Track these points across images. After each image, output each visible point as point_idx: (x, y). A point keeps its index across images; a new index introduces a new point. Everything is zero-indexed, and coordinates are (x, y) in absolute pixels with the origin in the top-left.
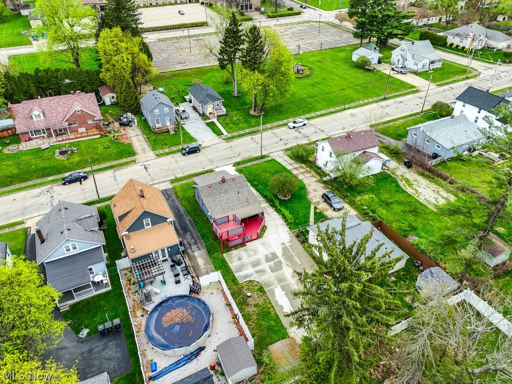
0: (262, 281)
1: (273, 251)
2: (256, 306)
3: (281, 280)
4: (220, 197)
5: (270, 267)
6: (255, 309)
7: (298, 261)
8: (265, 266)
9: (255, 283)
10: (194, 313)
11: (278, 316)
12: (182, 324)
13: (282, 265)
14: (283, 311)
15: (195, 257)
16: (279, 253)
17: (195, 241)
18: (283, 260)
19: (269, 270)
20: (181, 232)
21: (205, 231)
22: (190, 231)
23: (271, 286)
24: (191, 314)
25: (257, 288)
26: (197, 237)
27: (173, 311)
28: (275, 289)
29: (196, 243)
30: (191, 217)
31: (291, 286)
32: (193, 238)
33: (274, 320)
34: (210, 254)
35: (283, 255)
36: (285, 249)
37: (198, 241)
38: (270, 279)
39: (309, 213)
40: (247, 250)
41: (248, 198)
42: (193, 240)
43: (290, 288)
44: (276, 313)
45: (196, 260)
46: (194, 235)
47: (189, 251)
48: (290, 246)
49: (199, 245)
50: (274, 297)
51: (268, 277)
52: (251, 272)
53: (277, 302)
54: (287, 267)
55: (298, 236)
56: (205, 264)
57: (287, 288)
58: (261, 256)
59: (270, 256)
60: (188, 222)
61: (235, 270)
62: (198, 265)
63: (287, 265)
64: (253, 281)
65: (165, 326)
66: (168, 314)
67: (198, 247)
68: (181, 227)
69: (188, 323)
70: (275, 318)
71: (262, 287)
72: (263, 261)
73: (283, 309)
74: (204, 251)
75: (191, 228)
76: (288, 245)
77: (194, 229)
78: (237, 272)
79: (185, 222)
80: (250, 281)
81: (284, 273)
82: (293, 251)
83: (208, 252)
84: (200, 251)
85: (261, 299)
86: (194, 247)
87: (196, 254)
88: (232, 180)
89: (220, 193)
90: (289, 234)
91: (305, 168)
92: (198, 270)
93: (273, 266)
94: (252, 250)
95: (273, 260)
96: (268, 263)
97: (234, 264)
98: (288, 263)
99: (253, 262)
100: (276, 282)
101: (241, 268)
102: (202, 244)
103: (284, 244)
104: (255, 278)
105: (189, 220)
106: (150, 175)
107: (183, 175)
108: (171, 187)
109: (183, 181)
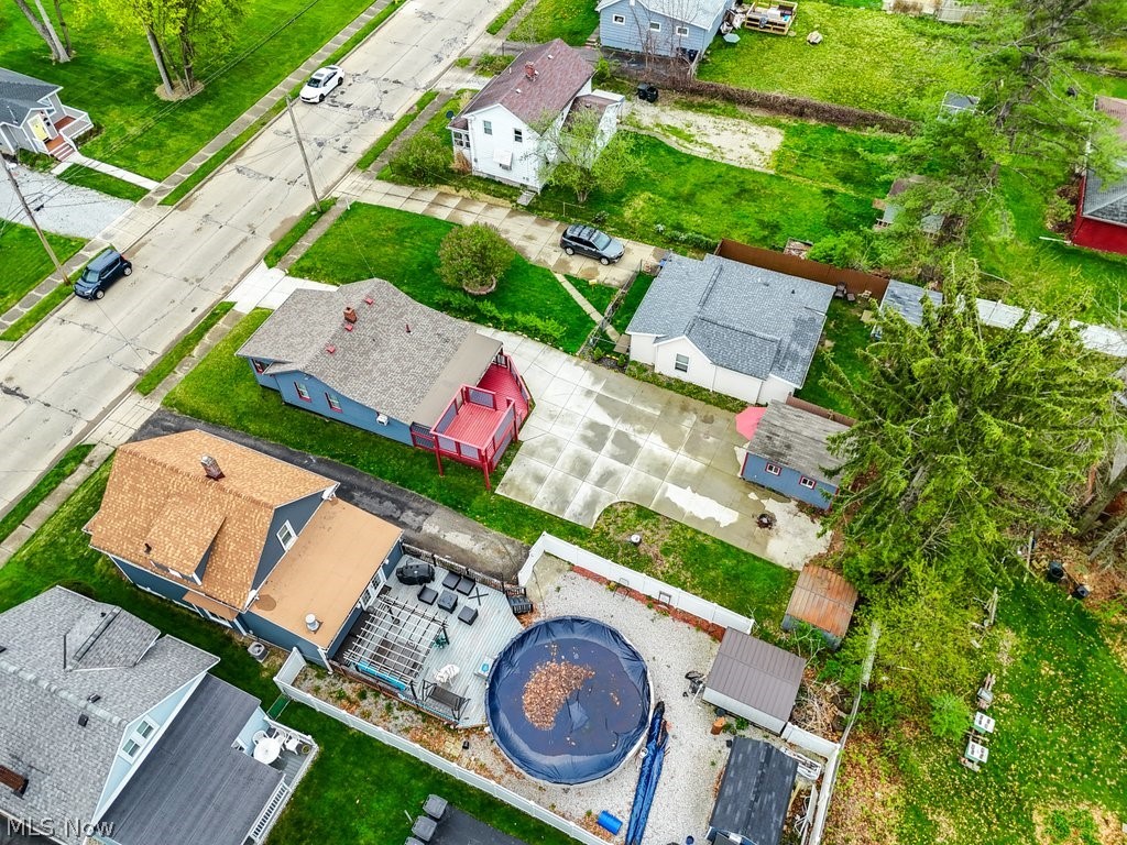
0: (630, 496)
1: (586, 420)
2: (666, 552)
3: (660, 469)
4: (375, 364)
5: (614, 457)
6: (671, 559)
7: (649, 410)
8: (602, 461)
9: (620, 508)
10: (576, 656)
11: (722, 542)
12: (577, 696)
13: (632, 438)
14: (722, 526)
15: (434, 538)
16: (603, 418)
17: (394, 501)
18: (623, 427)
19: (618, 465)
21: (396, 465)
22: (353, 487)
23: (654, 492)
24: (574, 662)
25: (632, 515)
26: (389, 491)
27: (530, 685)
28: (667, 495)
29: (402, 507)
30: (317, 452)
31: (688, 469)
32: (381, 497)
33: (725, 556)
34: (464, 511)
35: (614, 417)
36: (602, 401)
37: (403, 499)
38: (639, 482)
39: (568, 298)
40: (534, 452)
41: (440, 331)
42: (388, 504)
43: (688, 474)
44: (714, 541)
45: (445, 543)
46: (375, 489)
48: (605, 388)
49: (415, 505)
50: (681, 511)
51: (630, 482)
52: (590, 493)
53: (694, 518)
54: (644, 436)
55: (598, 361)
56: (476, 539)
57: (683, 477)
58: (573, 447)
59: (590, 434)
61: (555, 507)
62: (463, 550)
63: (640, 432)
64: (611, 506)
65: (549, 727)
66: (526, 699)
67: (418, 513)
69: (586, 682)
70: (721, 550)
71: (640, 508)
72: (588, 452)
73: (718, 523)
74: (442, 513)
75: (351, 479)
76: (598, 389)
77: (360, 476)
78: (563, 510)
80: (607, 511)
81: (651, 451)
82: (625, 397)
83: (455, 508)
84: (433, 518)
85: (661, 533)
86: (409, 517)
87: (430, 528)
88: (367, 306)
89: (366, 353)
90: (576, 364)
91: (454, 192)
92: (475, 562)
93: (617, 451)
94: (544, 445)
95: (606, 439)
96: (603, 451)
97: (540, 496)
98: (638, 427)
99: (573, 469)
100: (656, 480)
101: (562, 496)
102: (417, 500)
103: (589, 393)
104: (608, 497)
105: (320, 461)
106: (49, 405)
107: (155, 357)
108: (157, 406)
109: (175, 373)
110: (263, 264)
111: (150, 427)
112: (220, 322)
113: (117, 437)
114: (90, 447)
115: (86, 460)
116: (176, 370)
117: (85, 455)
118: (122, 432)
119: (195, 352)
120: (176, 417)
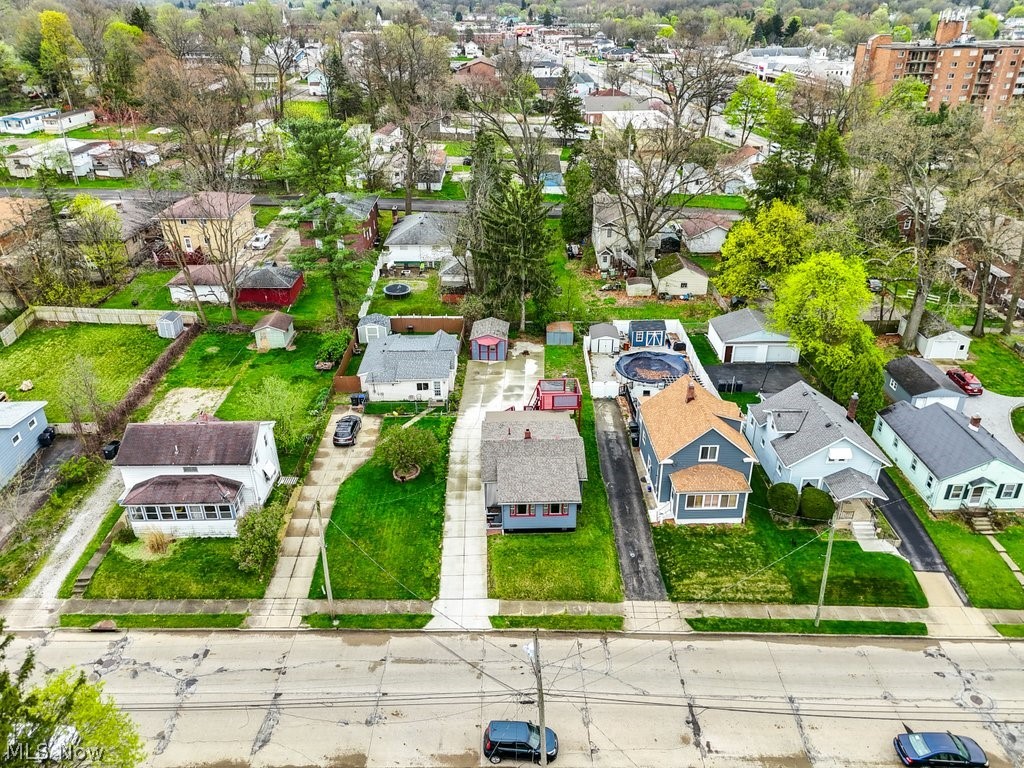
2: (563, 370)
3: (519, 379)
5: (522, 390)
7: (482, 388)
8: (527, 392)
11: (545, 360)
13: (505, 388)
14: (537, 361)
15: (615, 426)
17: (608, 445)
18: (500, 392)
19: (526, 388)
20: (627, 463)
22: (612, 461)
23: (534, 378)
24: (637, 373)
26: (603, 449)
28: (532, 374)
29: (608, 441)
32: (609, 449)
33: (551, 359)
34: (592, 422)
35: (495, 396)
36: (487, 401)
37: (604, 442)
38: (531, 382)
42: (611, 445)
43: (515, 372)
45: (615, 423)
46: (606, 453)
47: (621, 435)
48: (476, 403)
50: (538, 370)
53: (539, 367)
54: (502, 386)
56: (604, 415)
57: (518, 373)
60: (611, 477)
62: (614, 417)
67: (607, 435)
68: (625, 473)
72: (526, 397)
74: (600, 428)
75: (608, 465)
76: (478, 405)
79: (615, 479)
81: (510, 382)
82: (478, 396)
83: (594, 424)
84: (606, 430)
86: (613, 437)
87: (612, 429)
95: (512, 394)
96: (521, 393)
98: (497, 388)
102: (599, 438)
103: (482, 407)
105: (607, 481)
106: (682, 680)
107: (581, 640)
108: (626, 603)
109: (589, 613)
110: (430, 626)
111: (646, 594)
112: (518, 614)
113: (668, 610)
114: (689, 622)
115: (700, 616)
116: (586, 614)
117: (697, 620)
118: (663, 610)
119: (561, 612)
120: (627, 584)
